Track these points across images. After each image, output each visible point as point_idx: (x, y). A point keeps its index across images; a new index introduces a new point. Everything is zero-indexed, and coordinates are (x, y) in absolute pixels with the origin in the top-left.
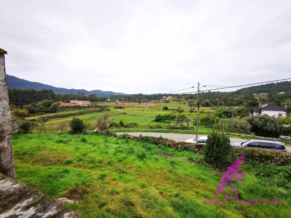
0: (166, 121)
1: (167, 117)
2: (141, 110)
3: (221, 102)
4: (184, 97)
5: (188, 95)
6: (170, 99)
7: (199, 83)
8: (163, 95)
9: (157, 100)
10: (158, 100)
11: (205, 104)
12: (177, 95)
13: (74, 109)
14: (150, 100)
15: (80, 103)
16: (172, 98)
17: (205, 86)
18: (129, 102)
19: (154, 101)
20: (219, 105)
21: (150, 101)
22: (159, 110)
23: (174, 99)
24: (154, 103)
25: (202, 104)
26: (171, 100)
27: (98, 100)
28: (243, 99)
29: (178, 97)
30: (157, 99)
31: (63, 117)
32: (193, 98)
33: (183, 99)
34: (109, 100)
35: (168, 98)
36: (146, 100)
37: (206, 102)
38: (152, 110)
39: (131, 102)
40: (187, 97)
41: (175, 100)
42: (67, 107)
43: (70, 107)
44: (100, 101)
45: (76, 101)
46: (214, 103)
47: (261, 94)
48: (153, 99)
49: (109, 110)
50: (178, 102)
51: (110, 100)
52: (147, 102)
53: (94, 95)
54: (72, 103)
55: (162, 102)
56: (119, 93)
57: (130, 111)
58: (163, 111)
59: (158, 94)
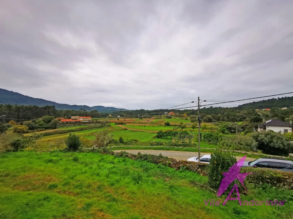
0: (168, 137)
1: (169, 134)
2: (142, 126)
3: (223, 118)
4: (186, 112)
5: (190, 110)
6: (172, 114)
7: (199, 97)
8: (165, 111)
9: (158, 116)
10: (159, 116)
11: (207, 120)
12: (179, 111)
13: (74, 125)
14: (152, 116)
15: (81, 119)
17: (205, 101)
18: (130, 118)
20: (222, 120)
21: (152, 117)
22: (161, 125)
23: (175, 114)
24: (155, 118)
25: (205, 119)
26: (173, 116)
27: (99, 116)
28: (245, 114)
29: (179, 113)
30: (159, 115)
31: (63, 133)
32: (195, 114)
33: (185, 114)
34: (110, 115)
35: (170, 113)
36: (148, 116)
37: (208, 118)
38: (153, 126)
39: (133, 118)
40: (189, 112)
41: (177, 116)
42: (67, 123)
43: (70, 123)
44: (101, 117)
45: (77, 117)
46: (217, 118)
47: (264, 109)
48: (155, 115)
49: (110, 126)
50: (180, 118)
51: (112, 116)
52: (149, 118)
53: (96, 111)
54: (72, 119)
55: (164, 117)
56: (121, 109)
57: (131, 127)
58: (165, 127)
59: (160, 109)
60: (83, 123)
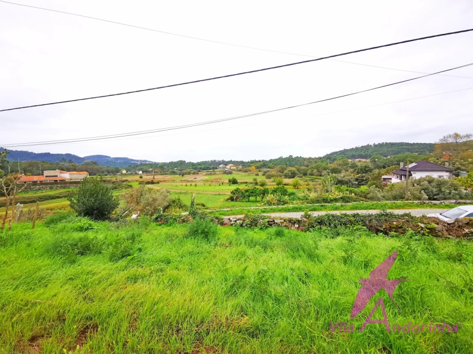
0: (251, 199)
3: (312, 170)
4: (253, 164)
5: (260, 161)
6: (232, 168)
8: (220, 163)
9: (210, 171)
10: (212, 170)
11: (290, 174)
12: (242, 163)
13: (51, 188)
14: (199, 171)
15: (67, 176)
16: (235, 168)
18: (161, 175)
19: (205, 172)
20: (310, 174)
21: (199, 173)
22: (223, 184)
23: (237, 168)
24: (206, 175)
25: (286, 174)
26: (234, 170)
27: (103, 172)
29: (243, 165)
30: (210, 169)
32: (267, 167)
33: (253, 168)
34: (124, 172)
35: (228, 167)
36: (193, 171)
37: (291, 171)
38: (210, 185)
39: (166, 174)
40: (258, 165)
41: (240, 171)
42: (35, 183)
43: (42, 183)
44: (106, 173)
45: (57, 172)
46: (302, 172)
48: (204, 169)
50: (246, 173)
51: (127, 172)
52: (194, 174)
53: (95, 163)
54: (46, 176)
55: (219, 173)
56: (141, 161)
57: (171, 187)
58: (230, 185)
59: (211, 161)
60: (71, 183)
